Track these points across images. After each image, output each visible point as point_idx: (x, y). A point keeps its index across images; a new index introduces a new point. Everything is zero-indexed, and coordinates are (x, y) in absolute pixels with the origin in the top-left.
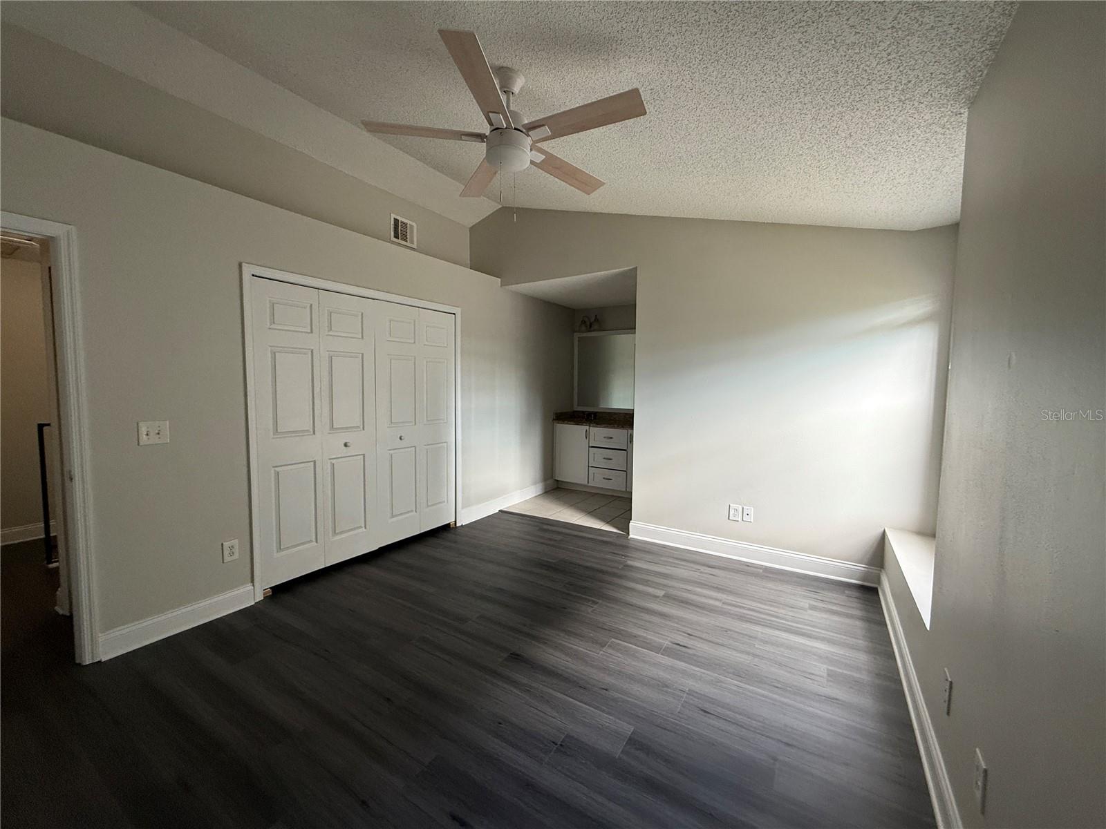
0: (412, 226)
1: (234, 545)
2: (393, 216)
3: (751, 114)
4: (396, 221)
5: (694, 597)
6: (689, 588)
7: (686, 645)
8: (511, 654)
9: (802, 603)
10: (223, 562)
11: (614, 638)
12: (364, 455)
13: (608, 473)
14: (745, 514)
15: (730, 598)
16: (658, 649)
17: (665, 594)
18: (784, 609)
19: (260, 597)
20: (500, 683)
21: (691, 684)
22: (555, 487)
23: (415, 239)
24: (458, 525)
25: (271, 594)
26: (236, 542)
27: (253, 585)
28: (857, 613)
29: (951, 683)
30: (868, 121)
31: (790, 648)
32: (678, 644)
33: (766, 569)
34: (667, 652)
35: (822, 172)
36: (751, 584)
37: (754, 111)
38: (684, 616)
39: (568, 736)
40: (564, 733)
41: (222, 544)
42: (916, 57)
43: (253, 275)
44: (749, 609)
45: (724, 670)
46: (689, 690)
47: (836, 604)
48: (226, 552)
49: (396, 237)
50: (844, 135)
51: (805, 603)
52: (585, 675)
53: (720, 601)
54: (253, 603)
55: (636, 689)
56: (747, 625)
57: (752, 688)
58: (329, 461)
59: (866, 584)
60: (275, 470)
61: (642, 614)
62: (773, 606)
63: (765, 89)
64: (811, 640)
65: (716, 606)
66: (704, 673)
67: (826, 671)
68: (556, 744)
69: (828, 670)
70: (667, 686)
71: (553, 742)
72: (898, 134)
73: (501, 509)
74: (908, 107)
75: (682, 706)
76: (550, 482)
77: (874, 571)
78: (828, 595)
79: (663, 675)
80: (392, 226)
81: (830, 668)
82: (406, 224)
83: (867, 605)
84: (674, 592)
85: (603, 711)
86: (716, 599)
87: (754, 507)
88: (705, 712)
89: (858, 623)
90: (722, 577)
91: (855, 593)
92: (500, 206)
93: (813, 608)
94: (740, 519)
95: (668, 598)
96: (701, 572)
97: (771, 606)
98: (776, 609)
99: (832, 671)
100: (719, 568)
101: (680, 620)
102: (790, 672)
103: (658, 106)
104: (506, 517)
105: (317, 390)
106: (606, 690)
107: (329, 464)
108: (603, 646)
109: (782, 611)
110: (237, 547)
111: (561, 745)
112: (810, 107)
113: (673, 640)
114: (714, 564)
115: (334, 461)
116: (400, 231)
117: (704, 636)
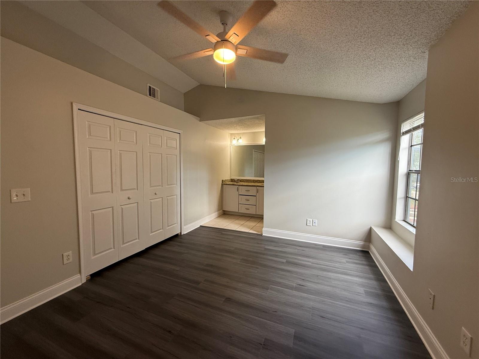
0: (157, 91)
1: (69, 254)
2: (148, 85)
3: (336, 46)
4: (150, 87)
5: (300, 262)
6: (295, 257)
7: (303, 285)
8: (226, 298)
9: (343, 260)
10: (63, 264)
11: (271, 285)
12: (138, 203)
13: (247, 207)
14: (314, 223)
15: (314, 261)
16: (292, 288)
17: (286, 261)
18: (336, 264)
19: (84, 281)
20: (225, 315)
21: (311, 304)
22: (224, 214)
23: (159, 97)
24: (182, 234)
25: (90, 278)
26: (70, 253)
27: (81, 275)
28: (364, 263)
29: (434, 296)
30: (385, 53)
31: (346, 281)
32: (300, 285)
33: (324, 246)
34: (296, 289)
35: (355, 76)
36: (320, 253)
37: (338, 44)
38: (299, 271)
39: (266, 339)
40: (263, 338)
41: (63, 255)
42: (420, 24)
43: (79, 109)
44: (323, 265)
45: (323, 295)
46: (312, 307)
47: (355, 259)
48: (65, 259)
49: (150, 95)
50: (372, 59)
51: (344, 260)
52: (264, 305)
53: (310, 262)
54: (81, 284)
55: (289, 310)
56: (325, 273)
57: (337, 303)
58: (120, 207)
59: (364, 250)
60: (92, 213)
61: (280, 272)
62: (333, 263)
63: (347, 34)
64: (353, 277)
65: (310, 265)
66: (316, 298)
67: (363, 291)
68: (262, 345)
69: (364, 290)
70: (302, 306)
71: (260, 344)
72: (395, 60)
73: (201, 225)
74: (405, 47)
75: (312, 315)
76: (221, 211)
77: (367, 244)
78: (351, 256)
79: (299, 301)
80: (148, 90)
81: (365, 289)
82: (155, 89)
83: (367, 259)
84: (290, 260)
85: (277, 323)
86: (308, 262)
87: (317, 220)
88: (322, 317)
89: (367, 267)
90: (308, 251)
91: (360, 254)
92: (199, 84)
93: (347, 262)
94: (311, 225)
95: (289, 263)
96: (298, 250)
97: (331, 263)
98: (333, 264)
99: (366, 291)
100: (305, 247)
101: (297, 273)
102: (350, 293)
103: (294, 38)
104: (204, 229)
105: (113, 171)
106: (276, 312)
107: (120, 208)
108: (268, 289)
109: (336, 265)
110: (71, 255)
111: (264, 345)
112: (364, 44)
113: (298, 283)
114: (303, 245)
115: (122, 207)
116: (152, 93)
117: (309, 280)
